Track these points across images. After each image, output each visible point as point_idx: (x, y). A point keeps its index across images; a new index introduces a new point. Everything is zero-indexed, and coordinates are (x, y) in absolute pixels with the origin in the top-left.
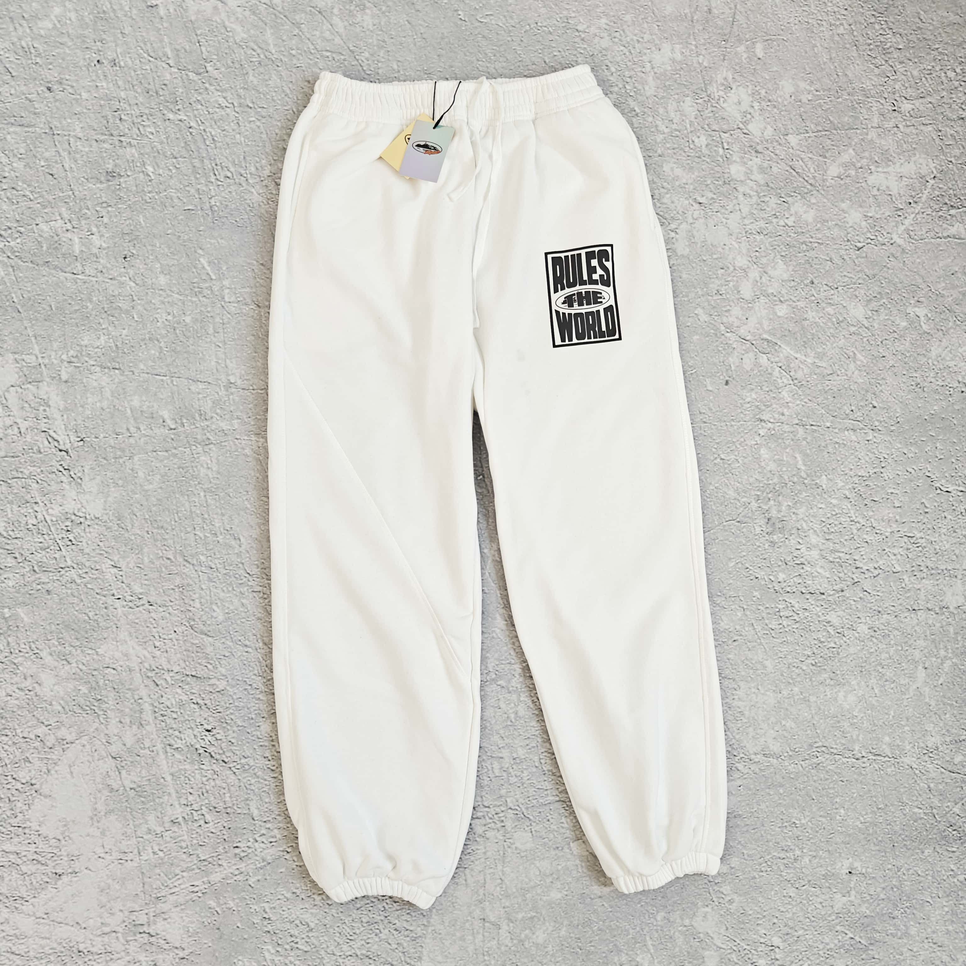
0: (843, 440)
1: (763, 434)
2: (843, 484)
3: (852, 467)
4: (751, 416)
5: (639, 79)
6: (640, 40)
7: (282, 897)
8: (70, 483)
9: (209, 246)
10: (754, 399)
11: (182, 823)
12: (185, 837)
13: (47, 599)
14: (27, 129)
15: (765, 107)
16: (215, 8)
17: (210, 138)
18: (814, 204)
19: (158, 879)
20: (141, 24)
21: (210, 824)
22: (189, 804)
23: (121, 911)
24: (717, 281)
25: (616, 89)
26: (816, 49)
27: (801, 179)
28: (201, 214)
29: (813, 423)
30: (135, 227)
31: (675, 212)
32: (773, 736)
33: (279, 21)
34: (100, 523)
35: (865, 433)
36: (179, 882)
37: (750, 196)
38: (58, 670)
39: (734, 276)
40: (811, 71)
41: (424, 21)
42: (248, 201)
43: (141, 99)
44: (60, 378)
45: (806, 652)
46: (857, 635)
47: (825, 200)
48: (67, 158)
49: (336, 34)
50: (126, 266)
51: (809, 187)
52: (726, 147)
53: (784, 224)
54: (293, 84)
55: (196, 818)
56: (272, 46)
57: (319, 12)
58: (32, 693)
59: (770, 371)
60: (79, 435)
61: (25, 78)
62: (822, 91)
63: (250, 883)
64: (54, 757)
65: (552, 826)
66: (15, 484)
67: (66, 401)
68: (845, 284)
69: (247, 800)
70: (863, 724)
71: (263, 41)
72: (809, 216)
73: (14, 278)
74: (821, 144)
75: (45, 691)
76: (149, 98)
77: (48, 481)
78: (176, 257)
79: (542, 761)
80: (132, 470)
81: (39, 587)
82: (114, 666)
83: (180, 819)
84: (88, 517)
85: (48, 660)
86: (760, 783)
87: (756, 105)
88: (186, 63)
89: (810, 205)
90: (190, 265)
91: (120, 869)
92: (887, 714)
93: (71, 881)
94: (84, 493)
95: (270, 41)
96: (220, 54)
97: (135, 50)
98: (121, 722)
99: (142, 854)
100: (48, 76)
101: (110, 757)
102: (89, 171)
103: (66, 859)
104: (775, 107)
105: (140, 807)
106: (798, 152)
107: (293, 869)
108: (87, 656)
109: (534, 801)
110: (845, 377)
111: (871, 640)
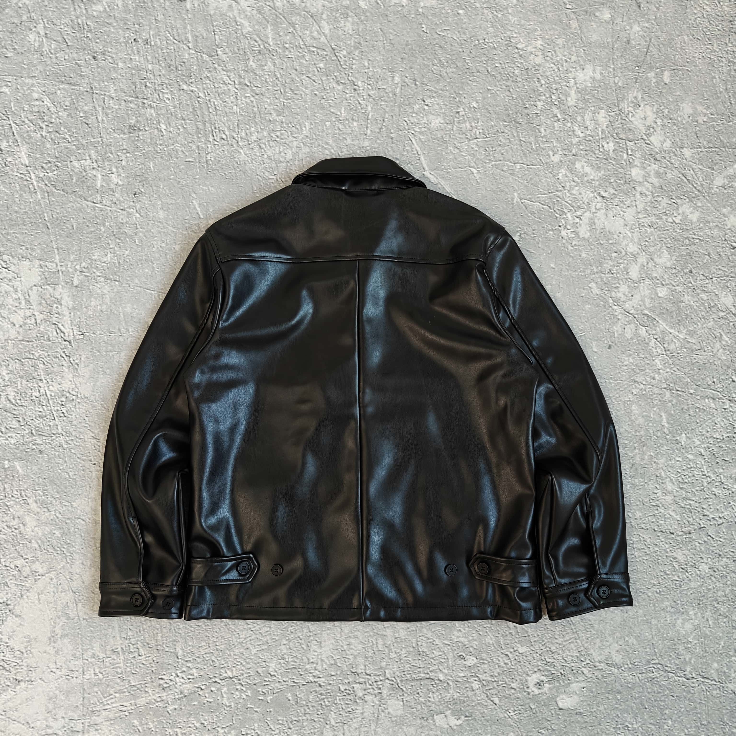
0: (703, 406)
1: (635, 393)
2: (699, 443)
3: (709, 430)
4: (627, 377)
5: (563, 92)
6: (568, 60)
7: (193, 726)
8: (69, 367)
9: (201, 191)
10: (631, 363)
11: (121, 653)
12: (122, 665)
13: (39, 457)
14: (73, 87)
15: (667, 124)
16: (230, 6)
17: (213, 107)
18: (699, 207)
19: (95, 696)
20: (171, 14)
21: (142, 657)
22: (128, 638)
23: (63, 718)
24: (610, 262)
25: (544, 98)
26: (714, 80)
27: (690, 186)
28: (198, 166)
29: (679, 389)
30: (146, 171)
31: (581, 202)
32: (617, 649)
33: (278, 20)
34: (88, 401)
35: (723, 403)
36: (113, 700)
37: (646, 196)
38: (40, 515)
39: (625, 260)
40: (708, 98)
41: (394, 30)
42: (236, 159)
43: (163, 72)
44: (72, 283)
45: (652, 581)
46: (698, 572)
47: (709, 205)
48: (100, 113)
49: (322, 34)
50: (135, 201)
51: (696, 192)
52: (630, 153)
53: (672, 221)
54: (284, 71)
55: (131, 650)
56: (271, 39)
57: (311, 16)
58: (17, 531)
59: (647, 340)
60: (81, 330)
61: (77, 48)
62: (716, 115)
63: (168, 710)
64: (27, 585)
65: (420, 699)
66: (26, 363)
67: (74, 302)
68: (719, 276)
69: (174, 641)
70: (696, 649)
71: (264, 35)
72: (694, 217)
73: (48, 201)
74: (710, 159)
75: (28, 531)
76: (170, 71)
77: (52, 363)
78: (174, 198)
79: (419, 643)
80: (118, 362)
81: (34, 447)
82: (84, 518)
83: (119, 649)
84: (79, 396)
85: (34, 506)
86: (601, 688)
87: (659, 121)
88: (203, 47)
89: (696, 208)
90: (184, 205)
91: (67, 684)
92: (717, 643)
93: (27, 688)
94: (79, 376)
95: (270, 35)
96: (230, 42)
97: (164, 33)
98: (83, 564)
99: (85, 673)
100: (95, 48)
101: (71, 591)
102: (116, 124)
103: (26, 669)
104: (675, 125)
105: (89, 635)
106: (690, 163)
107: (204, 704)
108: (64, 507)
109: (407, 676)
110: (711, 354)
111: (710, 579)
